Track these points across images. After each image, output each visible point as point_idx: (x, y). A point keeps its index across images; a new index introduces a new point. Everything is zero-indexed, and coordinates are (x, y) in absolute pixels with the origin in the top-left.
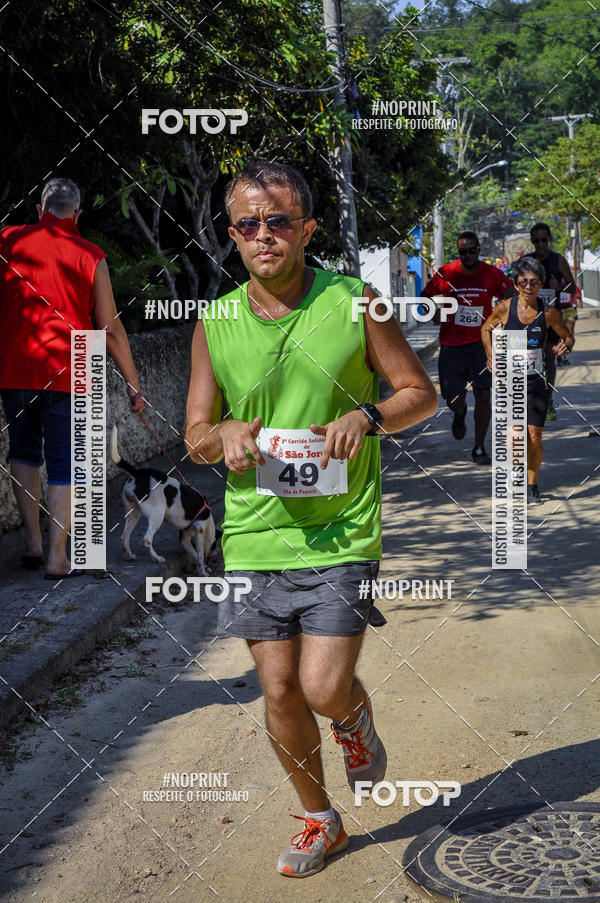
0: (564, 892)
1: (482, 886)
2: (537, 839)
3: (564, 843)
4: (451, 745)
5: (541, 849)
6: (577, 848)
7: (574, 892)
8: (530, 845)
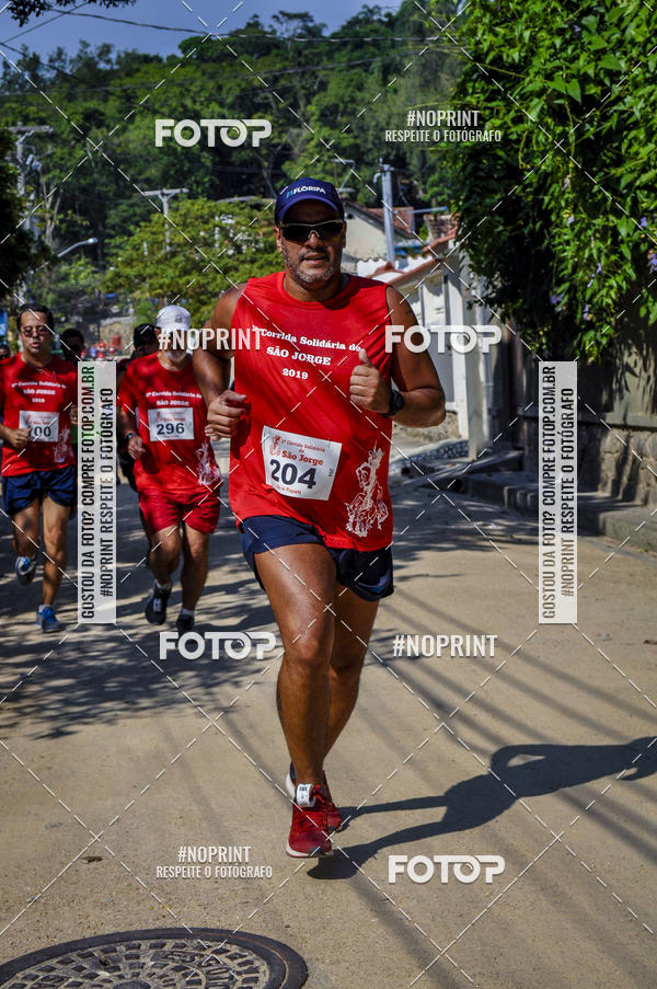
2: (104, 974)
3: (133, 976)
4: (16, 879)
5: (108, 985)
6: (147, 979)
8: (96, 981)
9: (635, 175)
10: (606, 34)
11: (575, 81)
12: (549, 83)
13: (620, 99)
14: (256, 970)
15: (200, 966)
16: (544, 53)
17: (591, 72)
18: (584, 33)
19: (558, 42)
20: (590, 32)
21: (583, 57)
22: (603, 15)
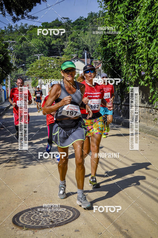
0: (47, 224)
1: (30, 224)
2: (41, 214)
3: (46, 214)
4: (20, 195)
5: (42, 216)
6: (49, 215)
7: (49, 224)
8: (39, 215)
9: (139, 56)
10: (133, 27)
11: (127, 37)
12: (122, 37)
13: (136, 40)
14: (70, 213)
15: (59, 212)
16: (121, 31)
17: (130, 35)
18: (129, 27)
19: (124, 29)
20: (130, 27)
21: (129, 32)
22: (133, 23)
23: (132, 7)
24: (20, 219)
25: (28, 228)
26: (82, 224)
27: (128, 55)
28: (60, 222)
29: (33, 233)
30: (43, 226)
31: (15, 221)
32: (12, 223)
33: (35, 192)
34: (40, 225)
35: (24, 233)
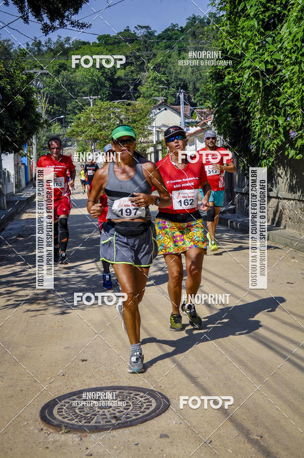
0: (106, 422)
1: (73, 422)
7: (110, 422)
9: (285, 100)
10: (275, 45)
11: (263, 63)
12: (252, 64)
13: (280, 70)
14: (151, 402)
15: (129, 400)
16: (251, 52)
17: (269, 60)
18: (267, 44)
19: (257, 47)
20: (269, 44)
21: (266, 54)
22: (274, 38)
23: (273, 6)
24: (55, 411)
25: (71, 429)
26: (174, 422)
27: (265, 99)
28: (131, 419)
29: (80, 439)
30: (99, 426)
31: (46, 414)
32: (40, 420)
33: (83, 361)
34: (93, 423)
35: (62, 439)
